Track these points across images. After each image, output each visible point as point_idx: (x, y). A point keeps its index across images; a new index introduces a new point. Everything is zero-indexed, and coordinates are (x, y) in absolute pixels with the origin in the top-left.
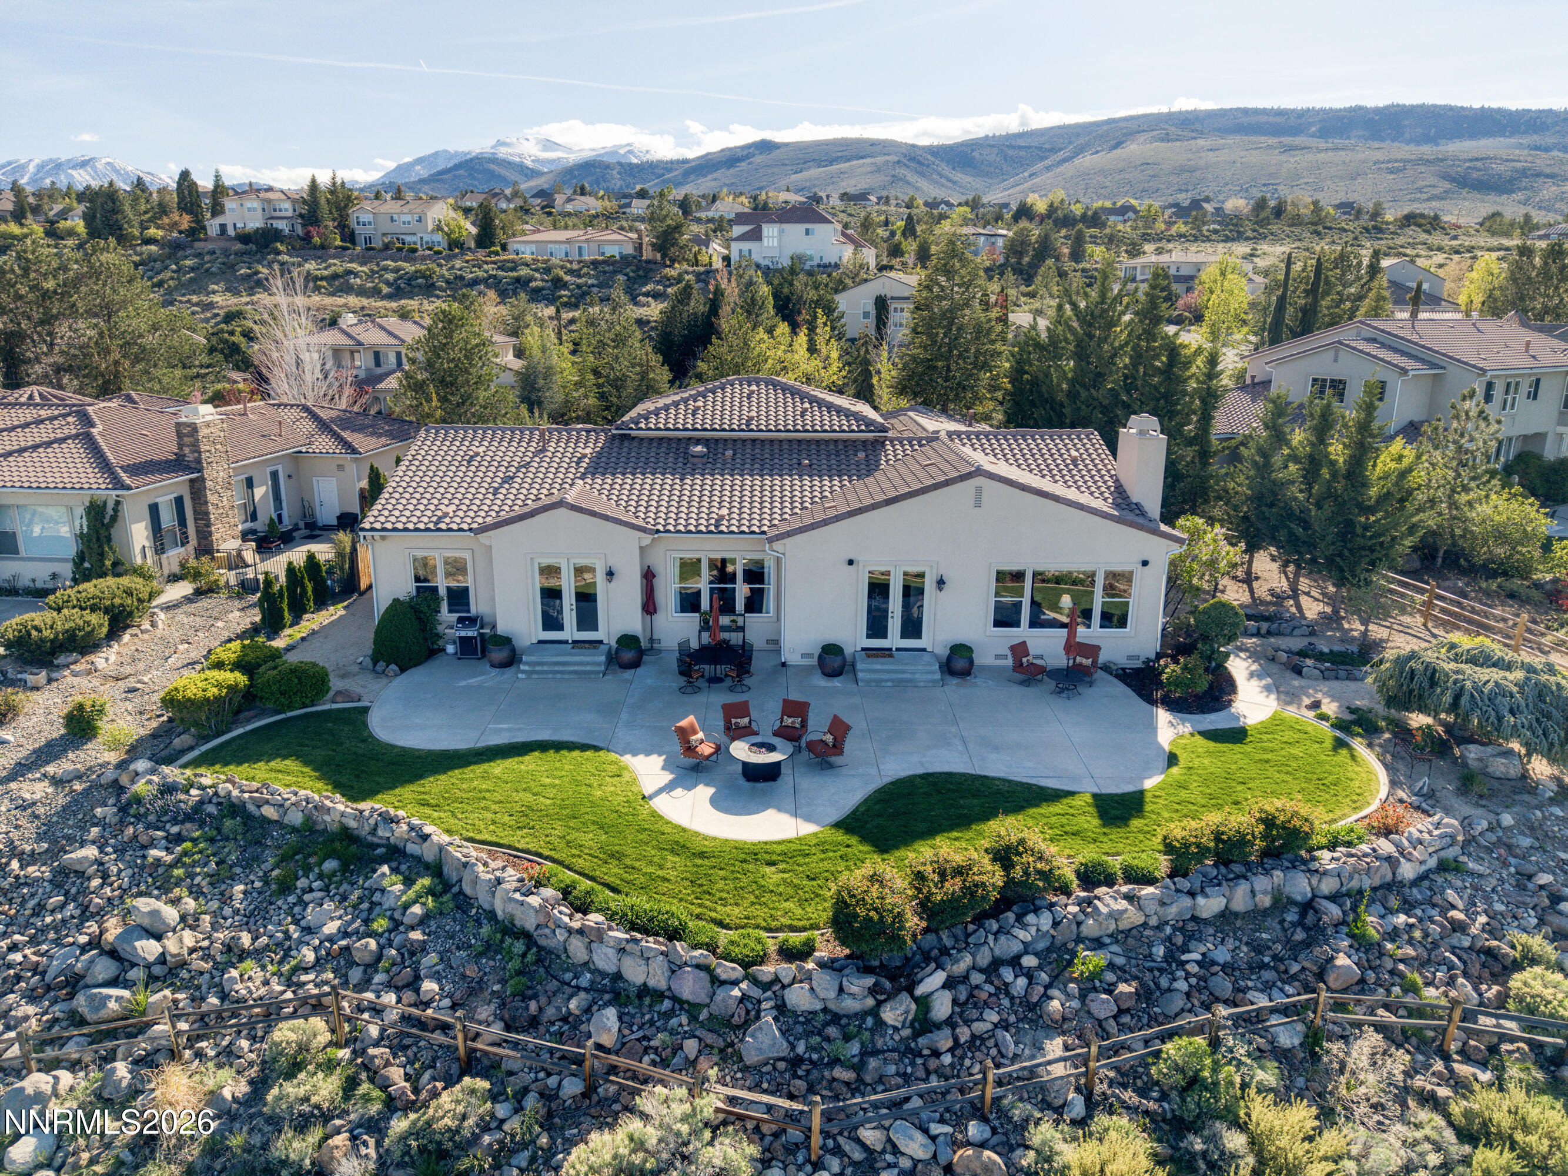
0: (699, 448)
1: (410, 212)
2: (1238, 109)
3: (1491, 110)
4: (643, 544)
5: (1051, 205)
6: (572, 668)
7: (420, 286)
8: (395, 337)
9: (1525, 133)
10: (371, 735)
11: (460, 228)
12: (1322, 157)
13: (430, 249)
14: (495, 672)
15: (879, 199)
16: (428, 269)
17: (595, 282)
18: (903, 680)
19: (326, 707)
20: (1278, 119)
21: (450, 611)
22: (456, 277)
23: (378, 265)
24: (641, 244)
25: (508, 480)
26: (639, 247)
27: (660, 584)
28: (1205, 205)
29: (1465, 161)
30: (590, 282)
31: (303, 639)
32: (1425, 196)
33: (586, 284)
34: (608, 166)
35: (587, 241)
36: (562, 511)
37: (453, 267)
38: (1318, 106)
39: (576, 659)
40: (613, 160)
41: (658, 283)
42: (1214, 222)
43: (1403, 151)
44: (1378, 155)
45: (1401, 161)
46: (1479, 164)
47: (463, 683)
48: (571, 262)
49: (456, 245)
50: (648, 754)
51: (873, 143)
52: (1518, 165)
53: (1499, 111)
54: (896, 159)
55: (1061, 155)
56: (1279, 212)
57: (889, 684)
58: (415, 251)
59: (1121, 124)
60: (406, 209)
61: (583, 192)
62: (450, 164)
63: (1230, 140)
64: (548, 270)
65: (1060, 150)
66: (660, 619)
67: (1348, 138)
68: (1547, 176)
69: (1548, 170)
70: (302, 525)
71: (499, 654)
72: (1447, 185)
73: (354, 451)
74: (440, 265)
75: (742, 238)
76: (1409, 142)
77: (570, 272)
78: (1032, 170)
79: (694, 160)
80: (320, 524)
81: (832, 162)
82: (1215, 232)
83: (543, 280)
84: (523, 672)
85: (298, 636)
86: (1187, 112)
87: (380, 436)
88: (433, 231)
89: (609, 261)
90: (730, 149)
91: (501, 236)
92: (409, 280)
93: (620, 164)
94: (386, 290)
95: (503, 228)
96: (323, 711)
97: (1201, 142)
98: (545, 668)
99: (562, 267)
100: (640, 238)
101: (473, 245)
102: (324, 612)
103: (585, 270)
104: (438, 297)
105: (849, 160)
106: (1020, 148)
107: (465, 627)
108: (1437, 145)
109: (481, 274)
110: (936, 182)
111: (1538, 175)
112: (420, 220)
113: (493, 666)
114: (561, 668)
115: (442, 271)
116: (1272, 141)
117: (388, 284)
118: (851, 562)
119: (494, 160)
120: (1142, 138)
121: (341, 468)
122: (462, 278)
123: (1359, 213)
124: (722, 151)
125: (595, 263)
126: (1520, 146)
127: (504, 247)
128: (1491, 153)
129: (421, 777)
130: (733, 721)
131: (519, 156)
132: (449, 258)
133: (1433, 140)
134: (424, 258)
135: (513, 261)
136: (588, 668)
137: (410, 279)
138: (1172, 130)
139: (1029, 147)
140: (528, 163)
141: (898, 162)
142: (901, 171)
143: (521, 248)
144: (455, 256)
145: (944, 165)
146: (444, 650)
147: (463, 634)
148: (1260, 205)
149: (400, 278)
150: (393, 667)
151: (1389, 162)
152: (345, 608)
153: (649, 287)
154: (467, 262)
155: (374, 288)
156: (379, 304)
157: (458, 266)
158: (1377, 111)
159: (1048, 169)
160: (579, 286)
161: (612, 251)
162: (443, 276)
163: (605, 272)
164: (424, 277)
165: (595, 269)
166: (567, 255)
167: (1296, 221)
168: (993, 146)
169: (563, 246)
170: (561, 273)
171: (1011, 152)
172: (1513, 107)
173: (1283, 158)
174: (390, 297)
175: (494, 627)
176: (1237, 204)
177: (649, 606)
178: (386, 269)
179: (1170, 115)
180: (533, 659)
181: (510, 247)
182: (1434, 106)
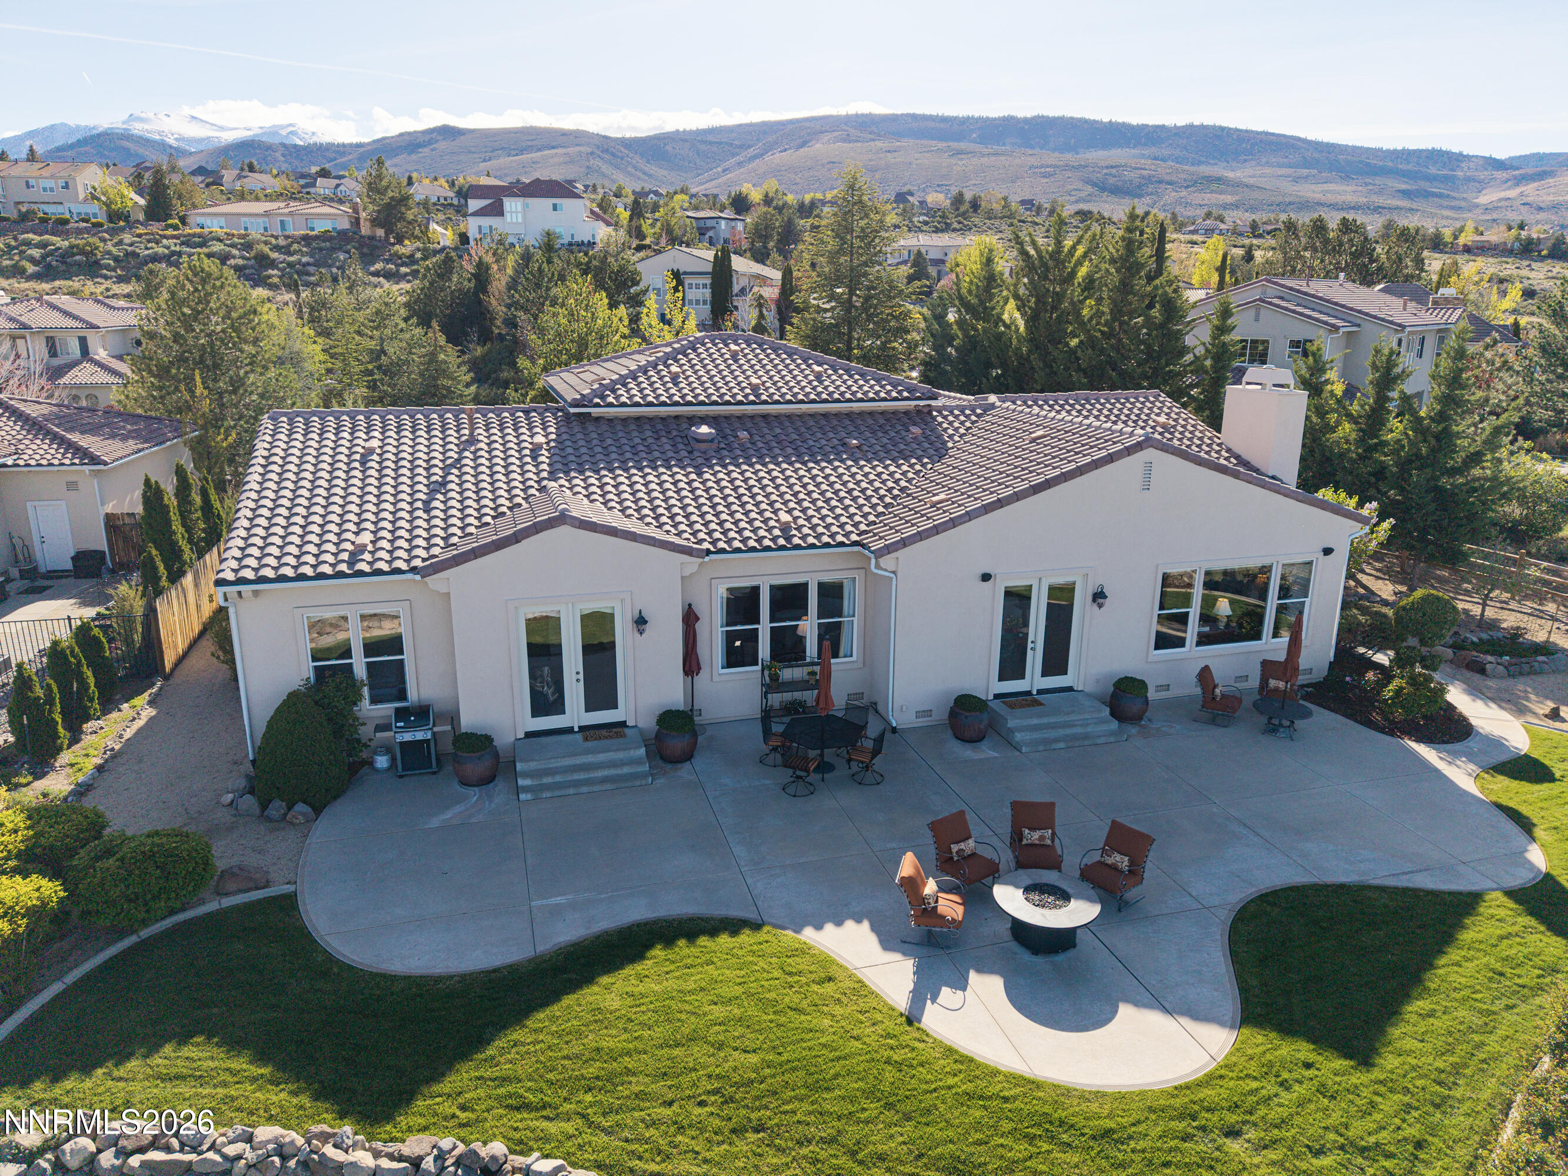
0: (704, 429)
1: (52, 177)
2: (908, 115)
3: (1117, 124)
4: (687, 573)
5: (766, 196)
6: (599, 774)
7: (78, 264)
8: (75, 318)
9: (1145, 145)
10: (330, 958)
11: (123, 196)
12: (984, 160)
13: (86, 221)
14: (474, 794)
15: (586, 187)
16: (89, 244)
17: (311, 260)
18: (1075, 737)
19: (211, 907)
20: (942, 125)
21: (374, 701)
22: (127, 254)
23: (15, 239)
24: (357, 220)
25: (439, 487)
26: (356, 222)
27: (702, 628)
28: (910, 198)
29: (1103, 168)
30: (304, 260)
31: (100, 769)
32: (1073, 199)
33: (299, 262)
34: (269, 147)
35: (291, 214)
36: (565, 530)
37: (120, 242)
38: (976, 115)
39: (602, 757)
40: (276, 141)
41: (388, 261)
42: (921, 214)
43: (1053, 158)
44: (1032, 161)
45: (1050, 166)
46: (1114, 171)
47: (435, 822)
48: (276, 238)
49: (118, 217)
50: (839, 923)
51: (564, 133)
52: (1145, 173)
53: (1124, 125)
54: (589, 150)
55: (751, 151)
56: (975, 205)
57: (1062, 745)
58: (66, 222)
59: (808, 124)
60: (45, 172)
61: (251, 168)
62: (72, 140)
63: (904, 143)
64: (248, 246)
65: (750, 147)
66: (702, 680)
67: (1004, 144)
68: (1169, 183)
69: (1168, 178)
70: (14, 572)
71: (477, 767)
72: (1089, 189)
73: (95, 460)
74: (104, 240)
75: (481, 213)
76: (1054, 150)
77: (276, 248)
78: (727, 164)
79: (369, 144)
80: (42, 569)
81: (522, 151)
82: (926, 223)
83: (243, 258)
84: (527, 789)
85: (89, 765)
86: (863, 115)
87: (124, 438)
88: (86, 200)
89: (325, 236)
90: (409, 134)
91: (178, 207)
92: (63, 256)
93: (284, 145)
94: (31, 269)
95: (180, 198)
96: (209, 915)
97: (879, 144)
98: (558, 778)
99: (266, 243)
100: (356, 210)
101: (141, 217)
102: (115, 715)
103: (295, 246)
104: (106, 278)
105: (540, 150)
106: (711, 143)
107: (409, 727)
108: (1077, 153)
109: (161, 250)
110: (630, 174)
111: (1160, 182)
112: (66, 186)
113: (465, 783)
114: (583, 776)
115: (107, 247)
116: (941, 145)
117: (33, 260)
118: (986, 577)
119: (127, 136)
120: (826, 137)
121: (72, 486)
122: (135, 255)
123: (1039, 210)
124: (401, 135)
125: (306, 238)
126: (1143, 156)
127: (183, 220)
128: (1123, 162)
129: (480, 1042)
130: (955, 848)
131: (160, 133)
132: (113, 232)
133: (1074, 149)
134: (79, 232)
135: (200, 236)
136: (626, 770)
137: (65, 256)
138: (852, 131)
139: (720, 143)
140: (171, 141)
141: (592, 153)
142: (596, 163)
143: (207, 221)
144: (122, 230)
145: (637, 158)
146: (371, 763)
147: (408, 737)
148: (958, 200)
149: (49, 254)
150: (300, 807)
151: (1042, 167)
152: (151, 703)
153: (379, 266)
154: (139, 236)
155: (15, 266)
156: (27, 285)
157: (127, 241)
158: (1026, 120)
159: (740, 164)
160: (290, 265)
161: (321, 226)
162: (109, 253)
163: (321, 249)
164: (82, 252)
165: (308, 245)
166: (266, 229)
167: (990, 215)
168: (685, 140)
169: (260, 220)
170: (266, 249)
171: (703, 147)
172: (1134, 122)
173: (953, 161)
174: (37, 277)
175: (453, 718)
176: (936, 198)
177: (691, 665)
178: (28, 243)
179: (848, 117)
180: (533, 765)
181: (190, 220)
182: (1072, 118)
